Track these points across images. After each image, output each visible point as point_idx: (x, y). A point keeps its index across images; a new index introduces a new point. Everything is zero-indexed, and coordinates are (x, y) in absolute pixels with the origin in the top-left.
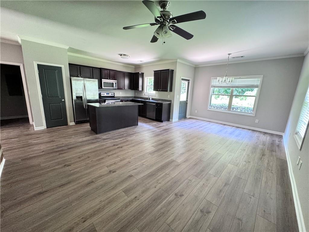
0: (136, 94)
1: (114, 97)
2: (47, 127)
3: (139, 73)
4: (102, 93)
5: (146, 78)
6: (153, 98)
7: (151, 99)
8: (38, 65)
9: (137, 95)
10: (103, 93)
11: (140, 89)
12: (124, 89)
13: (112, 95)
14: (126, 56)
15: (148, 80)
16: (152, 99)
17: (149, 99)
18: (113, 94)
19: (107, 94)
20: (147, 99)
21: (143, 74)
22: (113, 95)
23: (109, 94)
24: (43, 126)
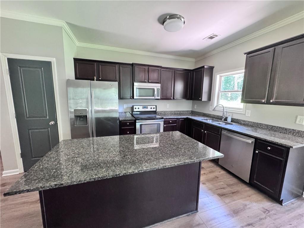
0: (195, 107)
1: (155, 112)
2: (24, 170)
3: (203, 67)
4: (135, 107)
5: (218, 77)
6: (234, 117)
7: (229, 120)
8: (9, 59)
9: (197, 109)
10: (137, 107)
11: (204, 98)
12: (174, 98)
13: (153, 110)
14: (176, 19)
15: (223, 79)
16: (233, 120)
17: (226, 119)
18: (154, 108)
19: (144, 108)
20: (219, 118)
21: (211, 69)
22: (155, 110)
23: (147, 108)
24: (18, 169)
